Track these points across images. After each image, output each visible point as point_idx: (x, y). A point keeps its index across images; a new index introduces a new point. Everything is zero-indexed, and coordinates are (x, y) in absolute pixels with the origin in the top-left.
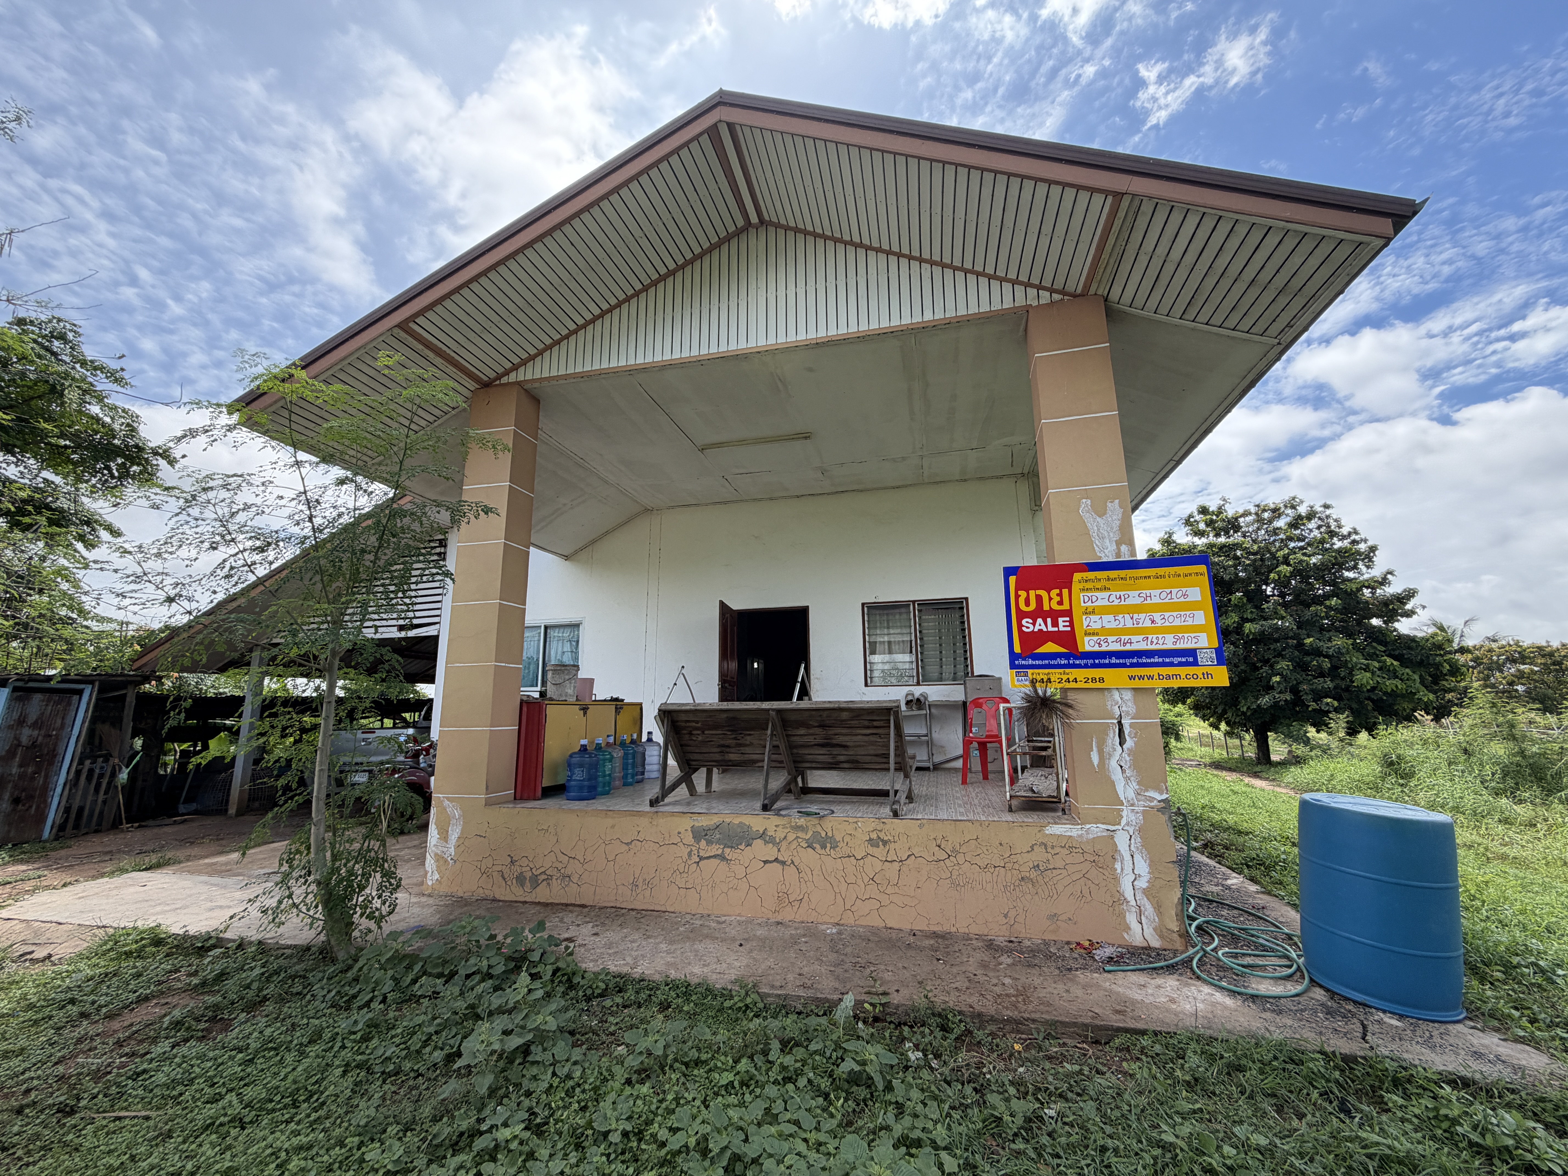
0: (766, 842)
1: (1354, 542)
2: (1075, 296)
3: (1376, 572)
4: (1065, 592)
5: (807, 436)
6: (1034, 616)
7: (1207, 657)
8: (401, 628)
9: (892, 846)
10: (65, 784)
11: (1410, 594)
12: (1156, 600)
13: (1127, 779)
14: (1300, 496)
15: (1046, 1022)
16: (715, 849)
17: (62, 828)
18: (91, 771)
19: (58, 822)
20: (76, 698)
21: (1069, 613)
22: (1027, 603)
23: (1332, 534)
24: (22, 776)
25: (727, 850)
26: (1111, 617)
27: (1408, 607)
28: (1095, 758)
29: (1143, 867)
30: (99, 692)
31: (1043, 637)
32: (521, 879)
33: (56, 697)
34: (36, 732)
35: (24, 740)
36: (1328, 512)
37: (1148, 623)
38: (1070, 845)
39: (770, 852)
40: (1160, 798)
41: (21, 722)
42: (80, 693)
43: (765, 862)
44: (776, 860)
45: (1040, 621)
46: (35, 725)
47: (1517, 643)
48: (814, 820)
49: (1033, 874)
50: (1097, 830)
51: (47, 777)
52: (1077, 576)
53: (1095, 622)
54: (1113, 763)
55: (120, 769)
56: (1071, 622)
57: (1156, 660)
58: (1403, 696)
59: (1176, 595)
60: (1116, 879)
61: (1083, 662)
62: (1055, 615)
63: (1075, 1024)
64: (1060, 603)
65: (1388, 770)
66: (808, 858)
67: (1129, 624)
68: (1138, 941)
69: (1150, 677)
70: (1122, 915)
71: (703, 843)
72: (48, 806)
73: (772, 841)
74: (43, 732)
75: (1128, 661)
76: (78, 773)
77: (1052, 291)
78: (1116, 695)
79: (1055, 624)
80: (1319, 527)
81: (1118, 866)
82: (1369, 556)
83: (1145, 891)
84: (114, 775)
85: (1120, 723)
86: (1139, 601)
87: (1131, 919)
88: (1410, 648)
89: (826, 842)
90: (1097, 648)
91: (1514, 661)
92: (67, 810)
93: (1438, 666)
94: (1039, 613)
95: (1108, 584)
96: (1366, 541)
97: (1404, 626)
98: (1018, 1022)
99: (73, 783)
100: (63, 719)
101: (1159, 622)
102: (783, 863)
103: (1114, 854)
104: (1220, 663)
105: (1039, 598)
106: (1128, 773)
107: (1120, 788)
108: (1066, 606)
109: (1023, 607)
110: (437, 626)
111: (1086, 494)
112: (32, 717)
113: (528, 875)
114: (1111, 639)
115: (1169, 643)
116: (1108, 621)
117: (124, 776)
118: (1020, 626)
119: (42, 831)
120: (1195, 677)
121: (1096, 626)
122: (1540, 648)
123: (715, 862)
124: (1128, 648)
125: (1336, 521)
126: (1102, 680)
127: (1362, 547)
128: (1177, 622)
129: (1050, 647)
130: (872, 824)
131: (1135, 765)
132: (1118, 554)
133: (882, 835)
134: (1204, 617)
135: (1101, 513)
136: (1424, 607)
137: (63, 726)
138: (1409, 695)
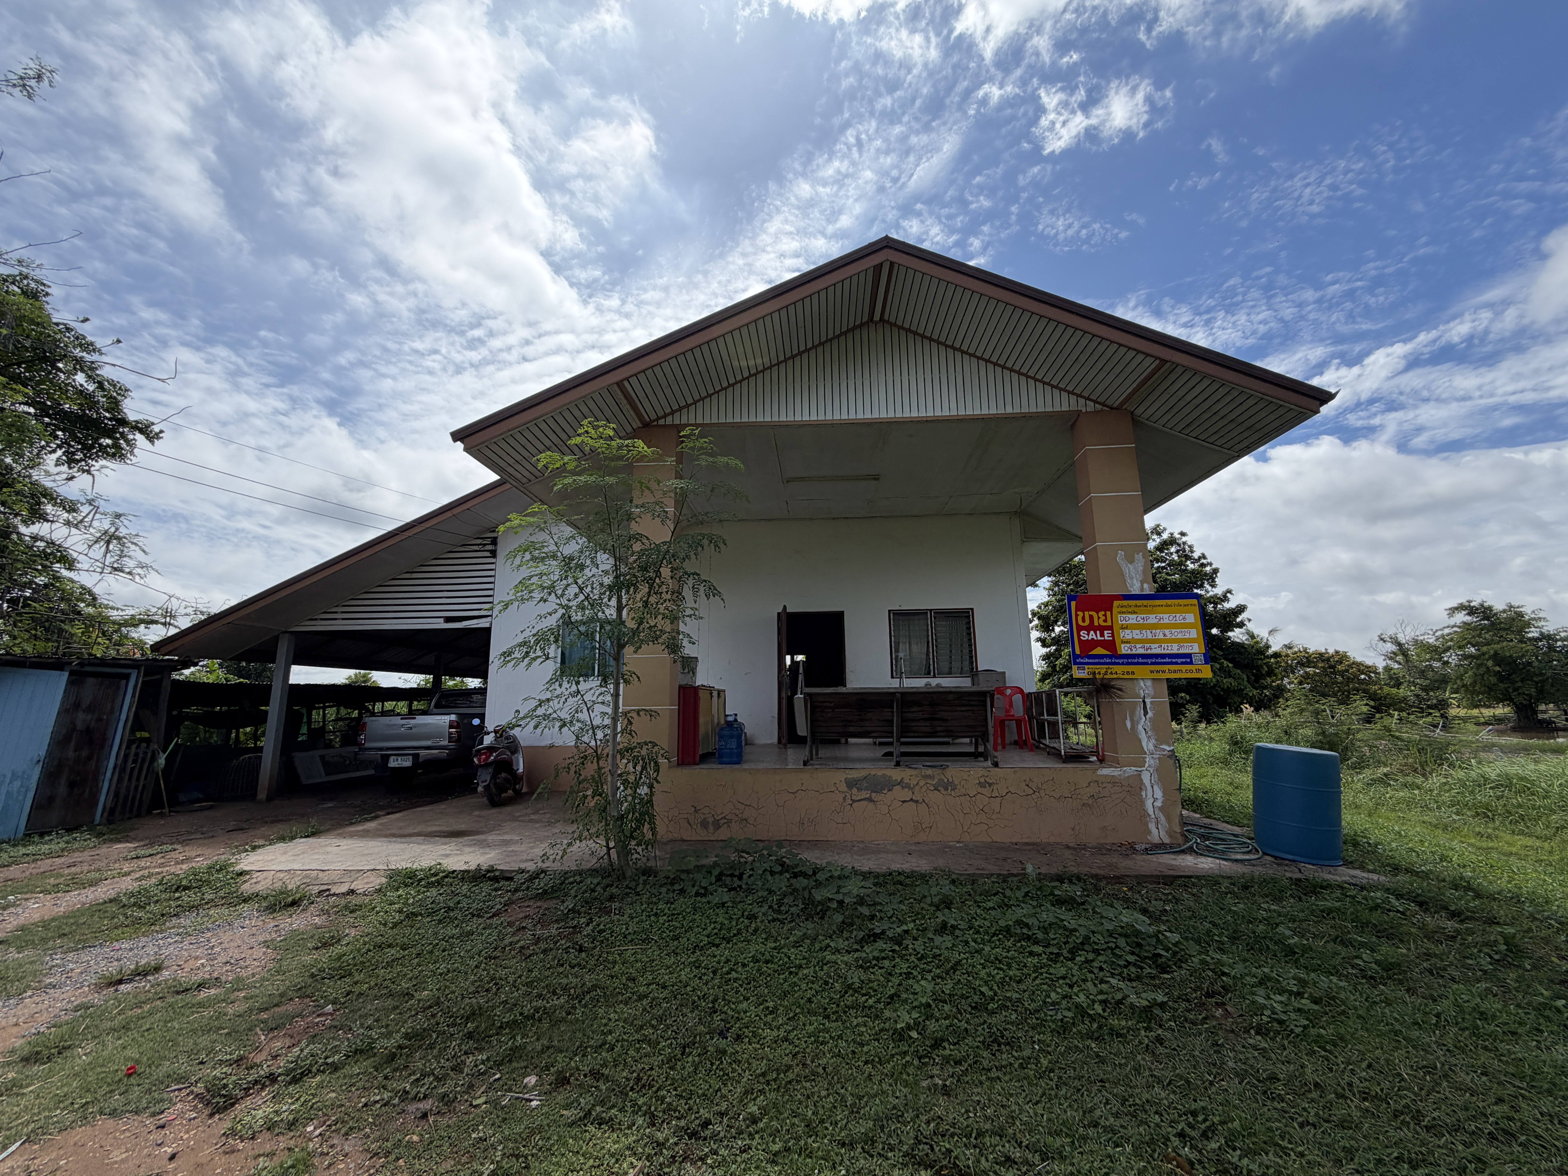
0: (903, 788)
1: (1203, 565)
2: (1112, 408)
3: (1219, 591)
4: (1108, 613)
5: (876, 478)
6: (1088, 629)
7: (1198, 659)
8: (448, 620)
9: (995, 787)
10: (115, 768)
11: (1241, 609)
12: (1166, 621)
13: (1149, 737)
14: (1163, 525)
15: (1136, 876)
16: (865, 794)
17: (112, 812)
18: (136, 756)
19: (108, 806)
20: (124, 682)
21: (1110, 628)
22: (1084, 621)
23: (1188, 557)
24: (77, 760)
25: (874, 795)
26: (1138, 632)
27: (1238, 620)
28: (1128, 724)
29: (1159, 794)
30: (145, 676)
31: (1095, 644)
32: (704, 824)
33: (106, 682)
34: (89, 717)
35: (80, 725)
36: (1184, 539)
37: (1161, 636)
38: (1113, 782)
39: (907, 795)
40: (1168, 748)
41: (77, 706)
42: (127, 677)
43: (903, 802)
44: (911, 800)
45: (1092, 632)
46: (90, 709)
47: (1305, 650)
48: (938, 771)
49: (1090, 802)
50: (1130, 770)
51: (98, 761)
52: (1116, 603)
53: (1127, 634)
54: (1140, 727)
55: (159, 754)
56: (1113, 634)
57: (1167, 660)
58: (1234, 692)
59: (1179, 618)
60: (1142, 802)
61: (1121, 661)
62: (1102, 629)
63: (1152, 876)
64: (1105, 621)
65: (1234, 748)
66: (936, 797)
67: (1150, 636)
68: (1156, 840)
69: (1164, 672)
70: (1146, 825)
71: (855, 790)
72: (99, 791)
73: (908, 786)
74: (95, 716)
75: (1149, 661)
76: (126, 756)
77: (1095, 402)
78: (1142, 684)
79: (1102, 635)
80: (1177, 552)
81: (1143, 793)
82: (1211, 578)
83: (1161, 809)
84: (154, 758)
85: (1144, 702)
86: (1155, 621)
87: (1152, 826)
88: (1240, 653)
89: (948, 786)
90: (1129, 652)
91: (1302, 665)
92: (117, 795)
93: (1259, 668)
94: (1091, 627)
95: (1136, 609)
96: (1211, 564)
97: (1237, 635)
98: (1118, 878)
99: (121, 769)
100: (113, 703)
101: (1169, 636)
102: (917, 802)
103: (1141, 786)
104: (1206, 663)
105: (1091, 617)
106: (1150, 733)
107: (1144, 744)
108: (1109, 623)
109: (1080, 623)
110: (489, 619)
111: (1121, 547)
112: (86, 701)
113: (711, 820)
114: (1138, 646)
115: (1175, 649)
116: (1136, 634)
117: (162, 760)
118: (1079, 636)
119: (94, 815)
120: (1191, 671)
121: (1129, 637)
122: (1321, 654)
123: (865, 803)
124: (1149, 652)
125: (1190, 547)
126: (1133, 673)
127: (1208, 569)
128: (1180, 636)
129: (1099, 651)
130: (982, 772)
131: (1154, 729)
132: (1142, 589)
133: (988, 780)
134: (1195, 633)
135: (1131, 562)
136: (1250, 620)
137: (112, 711)
138: (1239, 692)
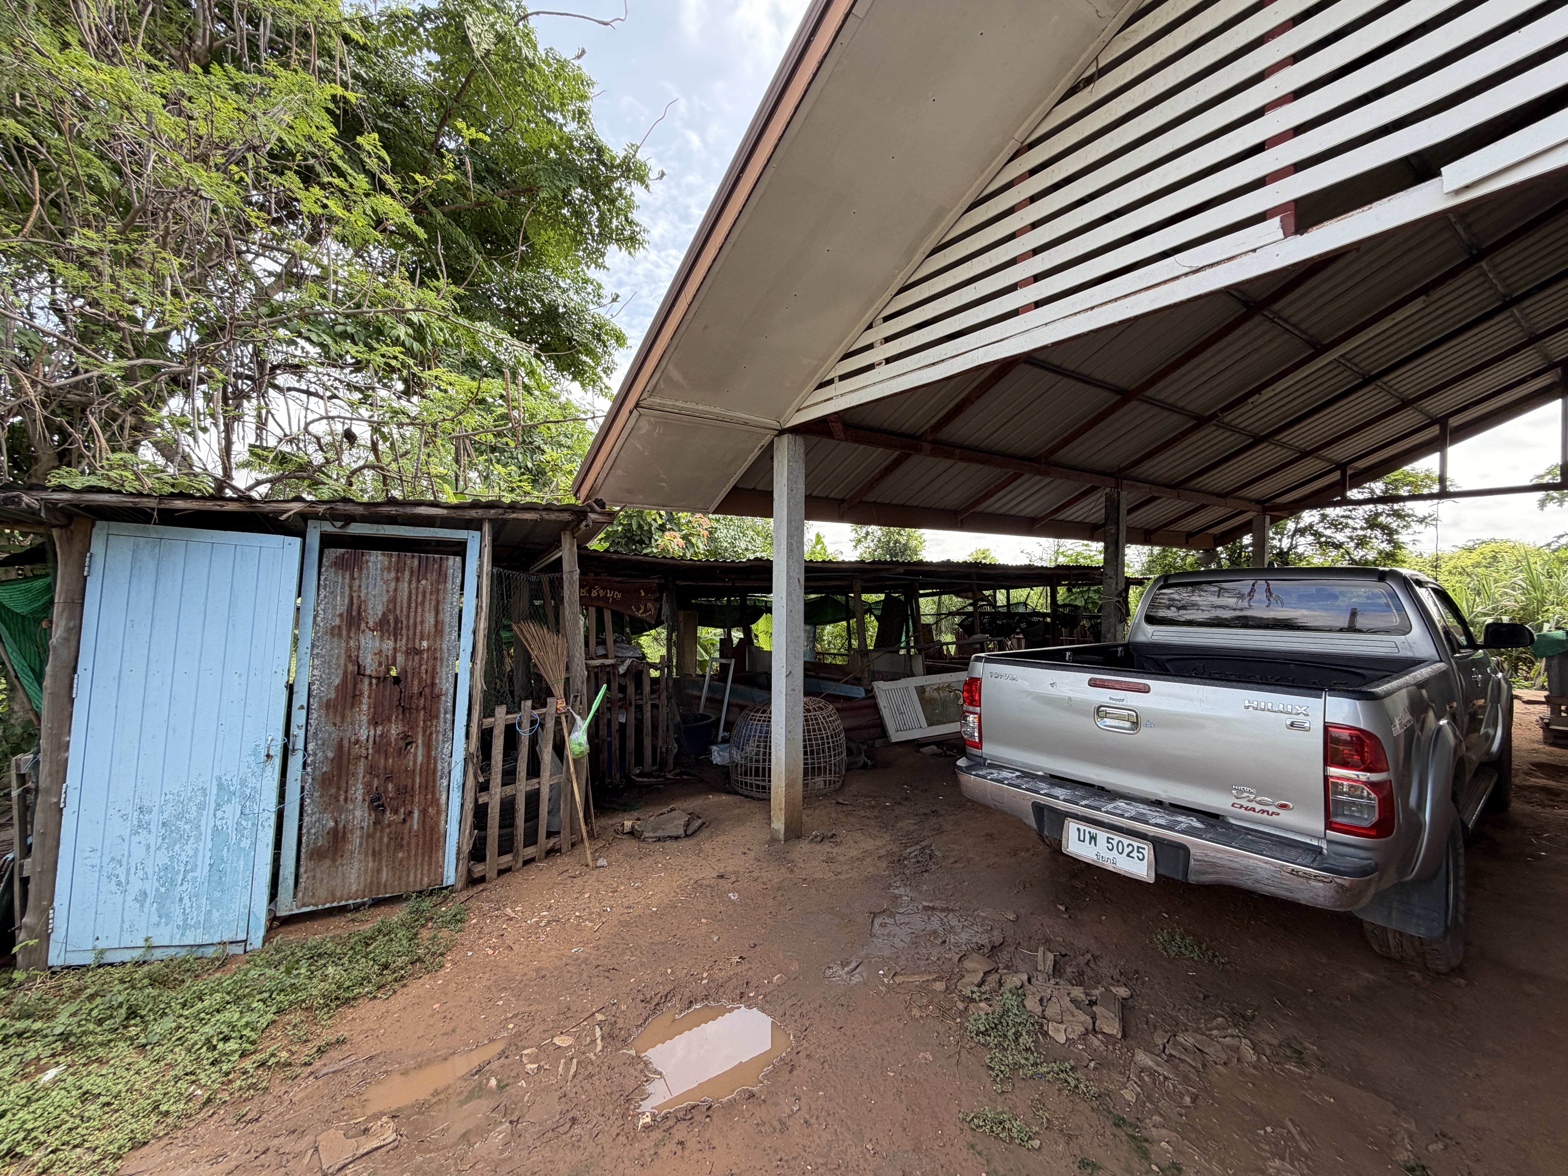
10: (466, 761)
17: (477, 854)
18: (511, 732)
19: (467, 843)
20: (453, 562)
24: (381, 745)
30: (497, 549)
33: (412, 561)
34: (389, 644)
41: (354, 619)
42: (459, 549)
46: (384, 628)
51: (428, 746)
55: (572, 723)
72: (441, 811)
74: (402, 643)
76: (486, 736)
84: (560, 735)
99: (481, 759)
100: (437, 613)
112: (375, 610)
117: (580, 734)
119: (441, 866)
137: (438, 629)
